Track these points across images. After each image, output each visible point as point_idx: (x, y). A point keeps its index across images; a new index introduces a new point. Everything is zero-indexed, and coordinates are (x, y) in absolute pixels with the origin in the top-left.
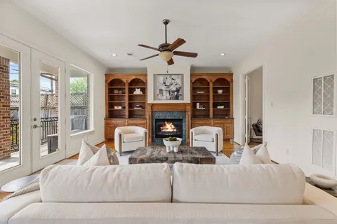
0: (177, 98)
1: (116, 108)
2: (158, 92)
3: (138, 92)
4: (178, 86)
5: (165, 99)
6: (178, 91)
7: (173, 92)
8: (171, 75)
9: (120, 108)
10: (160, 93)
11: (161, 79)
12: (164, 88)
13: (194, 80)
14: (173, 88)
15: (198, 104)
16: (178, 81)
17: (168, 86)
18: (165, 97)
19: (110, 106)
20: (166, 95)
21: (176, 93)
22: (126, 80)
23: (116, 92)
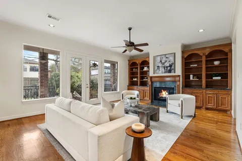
0: (170, 71)
1: (134, 79)
2: (156, 68)
3: (145, 69)
4: (171, 63)
5: (161, 73)
6: (170, 66)
7: (167, 67)
8: (166, 55)
9: (136, 79)
10: (158, 69)
11: (158, 59)
12: (160, 65)
13: (186, 56)
14: (167, 64)
15: (191, 76)
16: (172, 59)
17: (164, 63)
18: (161, 71)
19: (131, 78)
20: (162, 70)
21: (169, 68)
22: (139, 62)
23: (134, 70)
